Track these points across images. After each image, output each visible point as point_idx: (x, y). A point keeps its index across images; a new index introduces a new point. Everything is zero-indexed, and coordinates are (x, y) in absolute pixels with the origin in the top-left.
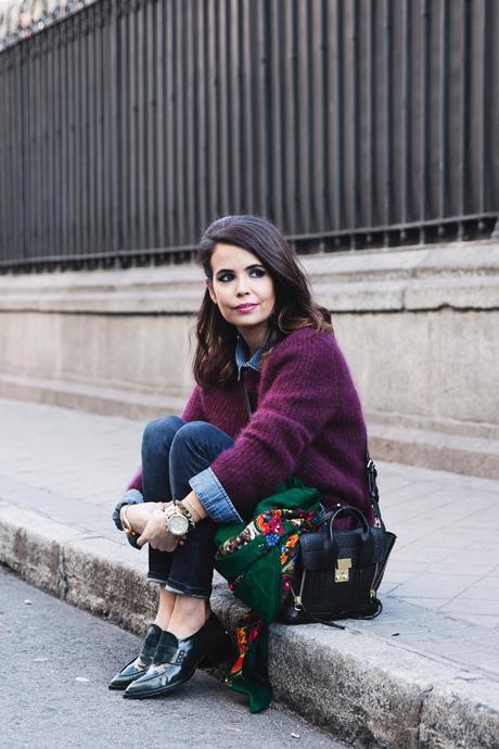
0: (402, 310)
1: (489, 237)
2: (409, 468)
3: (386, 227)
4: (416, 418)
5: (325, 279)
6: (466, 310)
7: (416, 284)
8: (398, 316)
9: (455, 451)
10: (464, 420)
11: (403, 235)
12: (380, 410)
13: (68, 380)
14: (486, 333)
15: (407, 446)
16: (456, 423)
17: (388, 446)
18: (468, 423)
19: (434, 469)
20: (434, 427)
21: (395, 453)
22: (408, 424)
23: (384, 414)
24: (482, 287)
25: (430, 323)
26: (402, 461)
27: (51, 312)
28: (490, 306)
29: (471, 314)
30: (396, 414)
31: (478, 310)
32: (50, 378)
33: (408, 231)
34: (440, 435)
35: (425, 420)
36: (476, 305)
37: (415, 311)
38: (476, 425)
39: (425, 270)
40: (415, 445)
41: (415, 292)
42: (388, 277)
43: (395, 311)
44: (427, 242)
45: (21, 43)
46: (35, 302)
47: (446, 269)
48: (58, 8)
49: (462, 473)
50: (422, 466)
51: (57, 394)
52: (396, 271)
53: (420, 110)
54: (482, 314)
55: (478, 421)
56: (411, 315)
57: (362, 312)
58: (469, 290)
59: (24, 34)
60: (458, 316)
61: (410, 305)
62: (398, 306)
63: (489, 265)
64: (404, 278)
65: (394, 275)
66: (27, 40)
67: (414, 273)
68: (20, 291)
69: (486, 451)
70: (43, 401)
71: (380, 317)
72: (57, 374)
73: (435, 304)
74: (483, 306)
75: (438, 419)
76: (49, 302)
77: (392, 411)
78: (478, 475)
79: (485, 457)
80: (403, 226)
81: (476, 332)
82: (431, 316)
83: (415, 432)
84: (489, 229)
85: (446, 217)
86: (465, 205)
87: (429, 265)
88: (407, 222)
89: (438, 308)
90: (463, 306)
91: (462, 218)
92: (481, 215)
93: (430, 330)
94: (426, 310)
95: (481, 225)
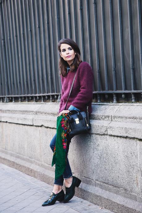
0: (33, 125)
4: (38, 162)
5: (16, 112)
6: (47, 127)
7: (36, 117)
8: (32, 127)
9: (46, 176)
11: (38, 98)
16: (47, 165)
17: (31, 171)
20: (42, 166)
21: (33, 173)
22: (36, 164)
24: (50, 120)
25: (40, 130)
26: (34, 176)
30: (33, 160)
31: (50, 128)
34: (43, 169)
35: (40, 163)
37: (36, 126)
40: (37, 172)
41: (35, 120)
43: (31, 125)
47: (44, 113)
52: (32, 111)
57: (24, 125)
58: (48, 121)
60: (46, 129)
65: (31, 113)
67: (36, 113)
71: (28, 126)
75: (43, 163)
77: (33, 158)
82: (40, 128)
83: (38, 167)
84: (57, 98)
85: (47, 93)
86: (52, 89)
87: (40, 111)
88: (39, 94)
89: (41, 126)
90: (46, 126)
91: (51, 94)
92: (55, 93)
93: (40, 133)
94: (38, 126)
95: (55, 97)
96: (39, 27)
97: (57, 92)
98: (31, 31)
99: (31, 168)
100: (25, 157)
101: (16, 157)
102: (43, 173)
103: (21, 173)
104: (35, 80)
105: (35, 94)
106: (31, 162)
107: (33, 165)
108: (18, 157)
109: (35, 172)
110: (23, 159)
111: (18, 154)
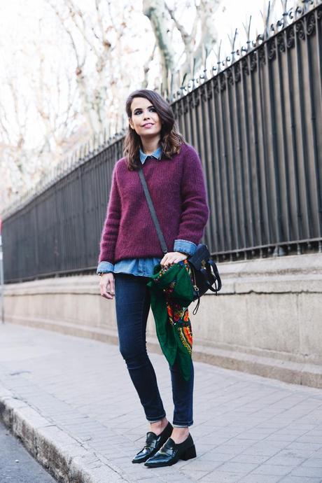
0: (234, 293)
1: (272, 256)
2: (242, 373)
3: (231, 251)
4: (243, 347)
6: (261, 293)
7: (240, 280)
8: (233, 296)
9: (260, 365)
10: (264, 349)
11: (238, 255)
12: (229, 343)
13: (103, 328)
14: (270, 305)
15: (240, 361)
16: (261, 350)
17: (232, 362)
18: (266, 350)
19: (251, 373)
20: (252, 352)
21: (236, 365)
22: (241, 351)
23: (230, 345)
24: (266, 282)
25: (246, 300)
26: (238, 369)
27: (95, 294)
28: (270, 291)
29: (263, 295)
30: (235, 345)
31: (266, 293)
32: (96, 326)
33: (240, 253)
34: (253, 356)
35: (247, 348)
36: (264, 291)
37: (240, 294)
38: (268, 351)
39: (244, 273)
40: (243, 361)
41: (239, 284)
42: (229, 277)
43: (232, 294)
44: (248, 259)
45: (81, 166)
46: (89, 290)
47: (252, 273)
48: (94, 150)
49: (263, 376)
50: (247, 372)
51: (98, 334)
52: (233, 273)
53: (241, 195)
54: (268, 295)
55: (270, 349)
56: (239, 296)
58: (261, 283)
59: (82, 162)
60: (258, 296)
61: (237, 292)
62: (233, 292)
63: (269, 271)
64: (235, 277)
65: (231, 276)
66: (83, 165)
67: (239, 275)
68: (84, 284)
69: (273, 365)
70: (93, 338)
71: (226, 296)
72: (99, 325)
73: (248, 291)
74: (268, 291)
75: (253, 348)
76: (94, 289)
78: (270, 377)
79: (272, 368)
80: (237, 251)
81: (265, 304)
82: (247, 296)
83: (243, 355)
84: (272, 252)
85: (254, 246)
86: (262, 240)
87: (245, 271)
88: (239, 248)
89: (249, 293)
90: (259, 291)
91: (261, 246)
92: (269, 245)
93: (247, 303)
94: (244, 293)
95: (269, 250)
96: (241, 150)
97: (271, 243)
98: (226, 156)
99: (233, 357)
100: (219, 343)
101: (204, 345)
102: (253, 362)
103: (215, 367)
104: (232, 230)
105: (233, 249)
106: (232, 349)
107: (234, 353)
108: (208, 345)
109: (239, 362)
110: (218, 347)
111: (207, 341)
